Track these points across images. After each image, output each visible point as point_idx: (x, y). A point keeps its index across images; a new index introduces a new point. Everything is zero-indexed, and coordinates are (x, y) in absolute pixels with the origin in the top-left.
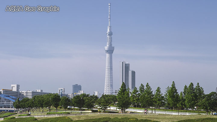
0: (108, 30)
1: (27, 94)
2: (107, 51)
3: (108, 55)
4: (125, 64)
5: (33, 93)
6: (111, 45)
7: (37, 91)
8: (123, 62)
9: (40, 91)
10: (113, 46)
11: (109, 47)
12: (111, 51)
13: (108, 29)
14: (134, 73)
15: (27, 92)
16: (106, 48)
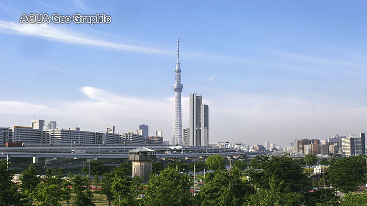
0: (177, 68)
1: (53, 133)
2: (176, 90)
3: (176, 94)
4: (196, 97)
5: (63, 131)
6: (179, 82)
7: (71, 129)
8: (193, 94)
9: (75, 130)
10: (182, 84)
11: (178, 85)
12: (179, 89)
13: (177, 66)
14: (207, 107)
15: (54, 131)
16: (175, 86)
